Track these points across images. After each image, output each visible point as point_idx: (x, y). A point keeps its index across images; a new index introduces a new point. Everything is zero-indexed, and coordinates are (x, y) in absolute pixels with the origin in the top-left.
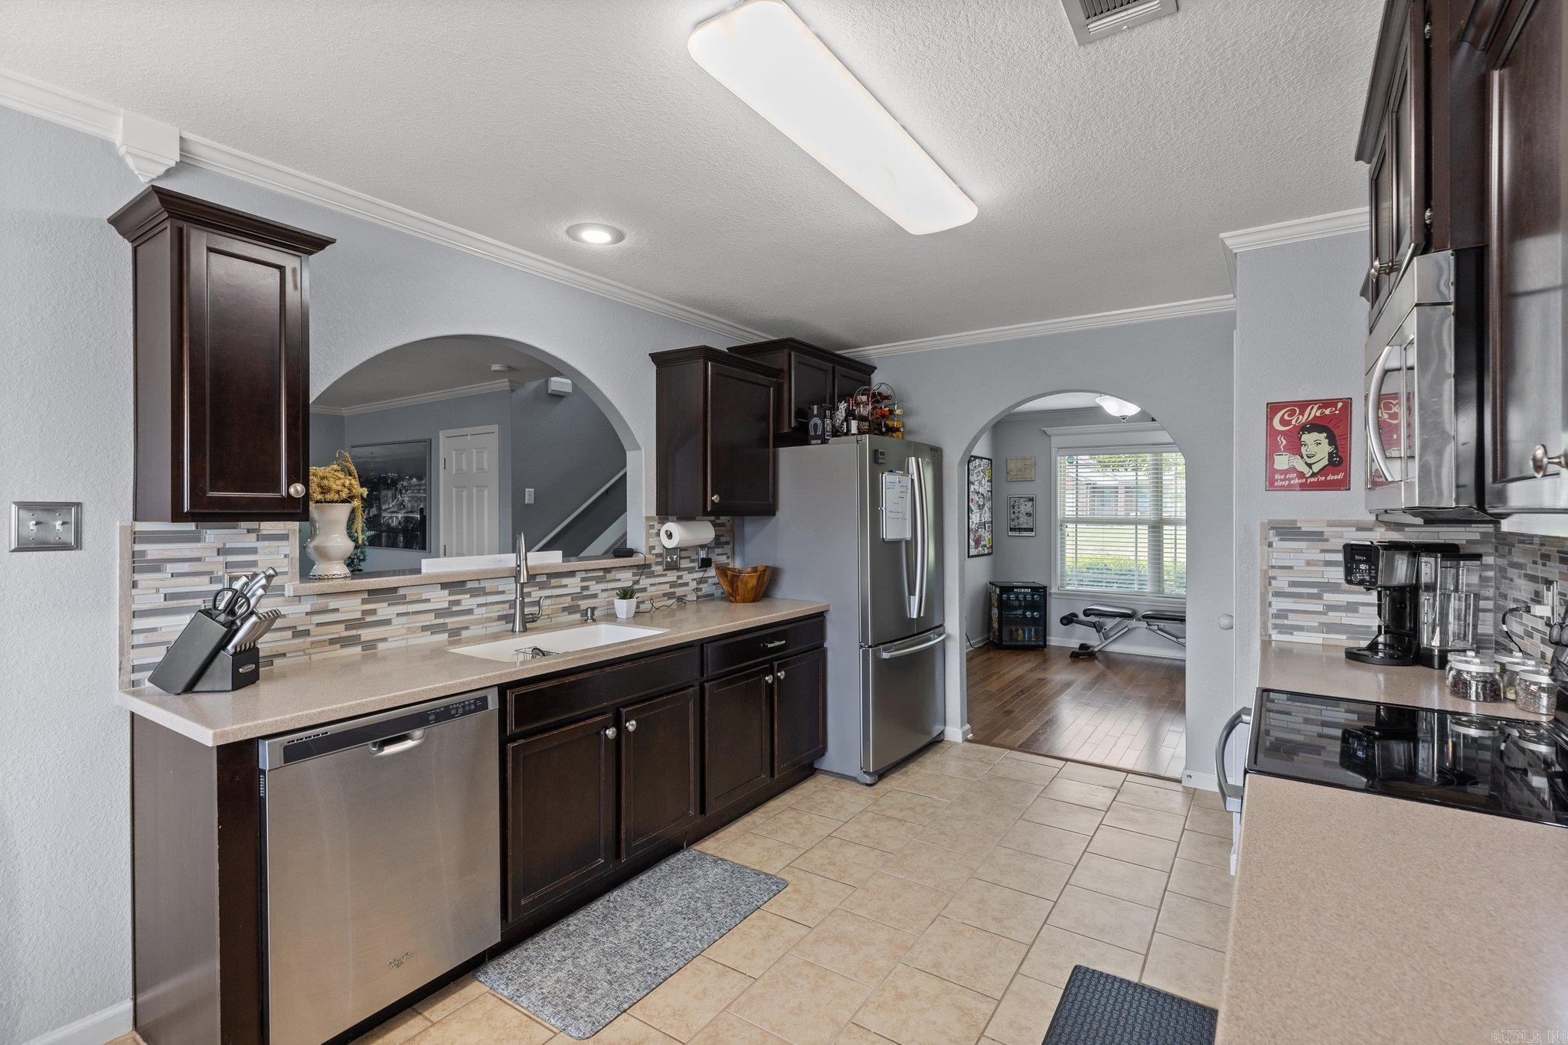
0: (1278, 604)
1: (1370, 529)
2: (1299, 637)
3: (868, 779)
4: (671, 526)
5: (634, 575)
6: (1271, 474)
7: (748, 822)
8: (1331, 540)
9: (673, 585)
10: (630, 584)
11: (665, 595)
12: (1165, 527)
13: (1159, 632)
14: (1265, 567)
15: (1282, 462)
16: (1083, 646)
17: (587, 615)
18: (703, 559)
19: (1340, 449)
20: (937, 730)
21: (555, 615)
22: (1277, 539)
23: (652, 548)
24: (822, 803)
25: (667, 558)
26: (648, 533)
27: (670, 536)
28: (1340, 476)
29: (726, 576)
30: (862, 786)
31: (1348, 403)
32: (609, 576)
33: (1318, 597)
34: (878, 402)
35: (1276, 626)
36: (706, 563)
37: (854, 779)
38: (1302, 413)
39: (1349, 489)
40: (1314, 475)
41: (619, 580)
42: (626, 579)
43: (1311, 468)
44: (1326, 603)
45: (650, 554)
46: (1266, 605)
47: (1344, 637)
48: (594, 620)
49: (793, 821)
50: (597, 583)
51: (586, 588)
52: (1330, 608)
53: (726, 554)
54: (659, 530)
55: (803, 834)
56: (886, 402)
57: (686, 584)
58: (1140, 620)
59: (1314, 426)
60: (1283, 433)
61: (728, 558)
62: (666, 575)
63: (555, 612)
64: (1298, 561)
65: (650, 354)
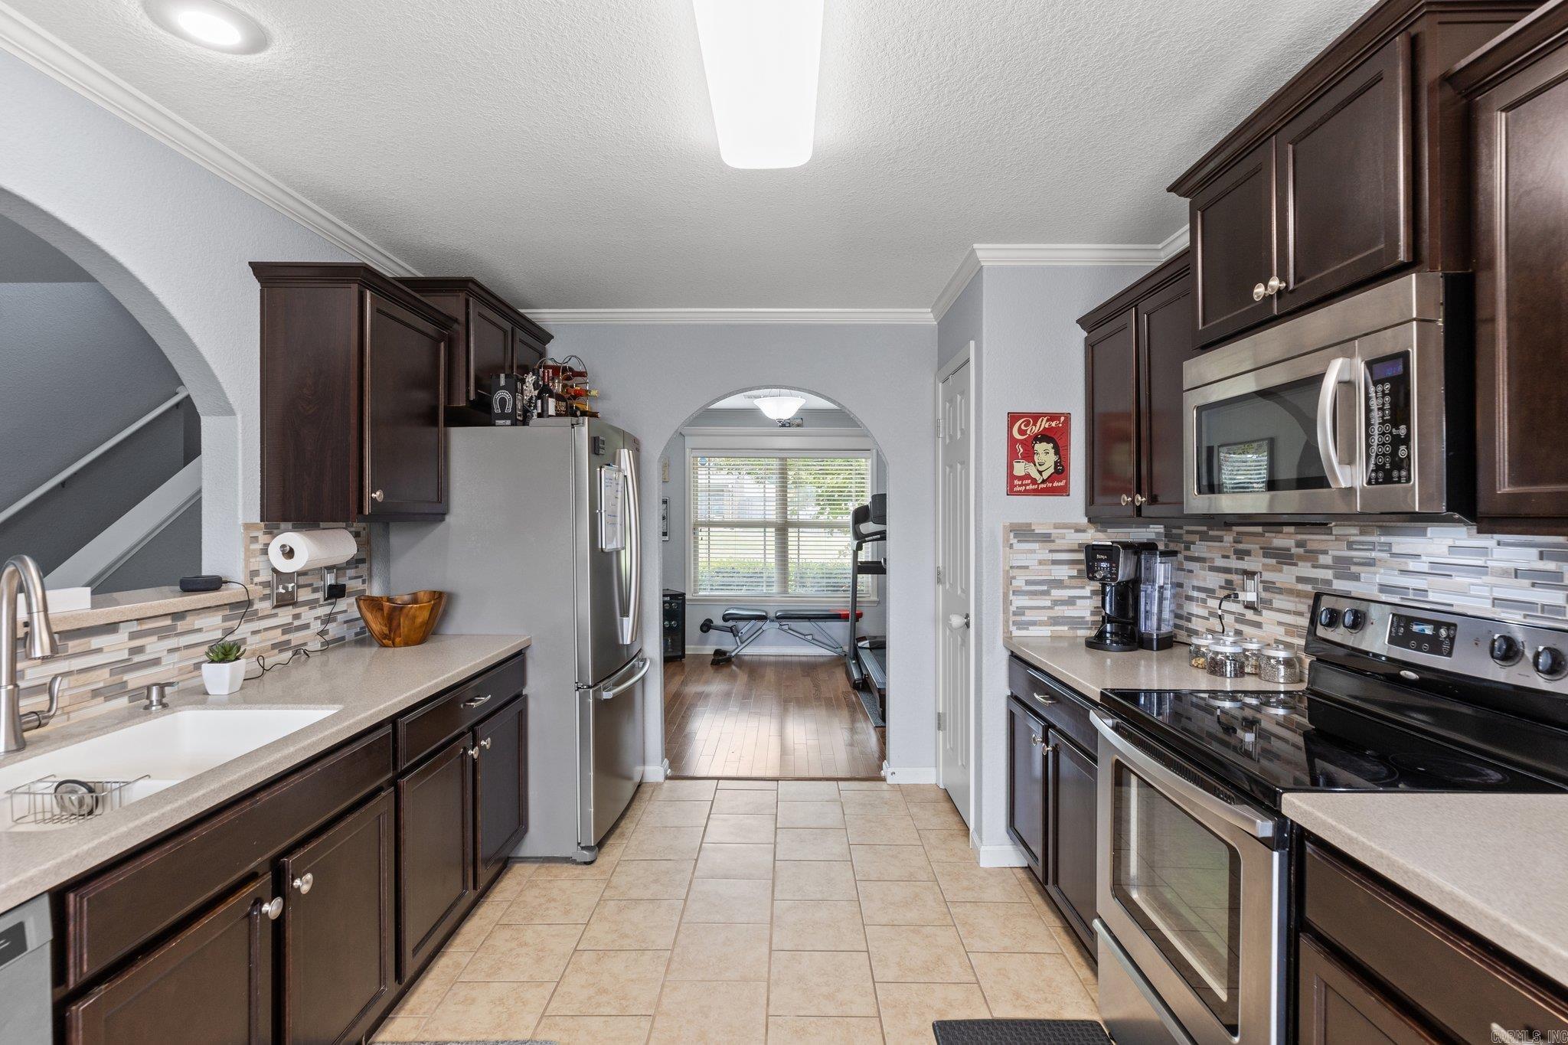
0: (1019, 602)
1: (1084, 531)
2: (1033, 631)
3: (587, 855)
4: (292, 538)
5: (225, 619)
6: (1011, 477)
7: (447, 966)
8: (1057, 541)
9: (287, 629)
10: (218, 635)
11: (274, 646)
12: (790, 530)
13: (790, 631)
14: (1007, 568)
15: (1020, 468)
16: (718, 652)
17: (148, 697)
18: (331, 587)
19: (1062, 457)
20: (637, 772)
21: (75, 707)
22: (1016, 541)
23: (255, 573)
24: (540, 905)
25: (278, 588)
26: (247, 549)
27: (289, 553)
28: (1062, 484)
29: (381, 609)
30: (580, 867)
31: (1068, 416)
32: (181, 626)
33: (1046, 593)
34: (568, 378)
35: (1014, 623)
36: (336, 592)
37: (567, 860)
38: (1035, 424)
39: (1069, 495)
40: (1044, 481)
41: (200, 630)
42: (211, 626)
43: (1041, 475)
44: (1054, 598)
45: (252, 583)
46: (1007, 602)
47: (1066, 628)
48: (165, 706)
49: (513, 944)
50: (160, 638)
51: (139, 650)
52: (1056, 603)
53: (361, 577)
54: (267, 545)
55: (539, 960)
56: (580, 379)
57: (306, 626)
58: (773, 621)
59: (1044, 437)
60: (1021, 442)
61: (364, 582)
62: (275, 615)
63: (78, 700)
64: (1031, 561)
65: (250, 263)
